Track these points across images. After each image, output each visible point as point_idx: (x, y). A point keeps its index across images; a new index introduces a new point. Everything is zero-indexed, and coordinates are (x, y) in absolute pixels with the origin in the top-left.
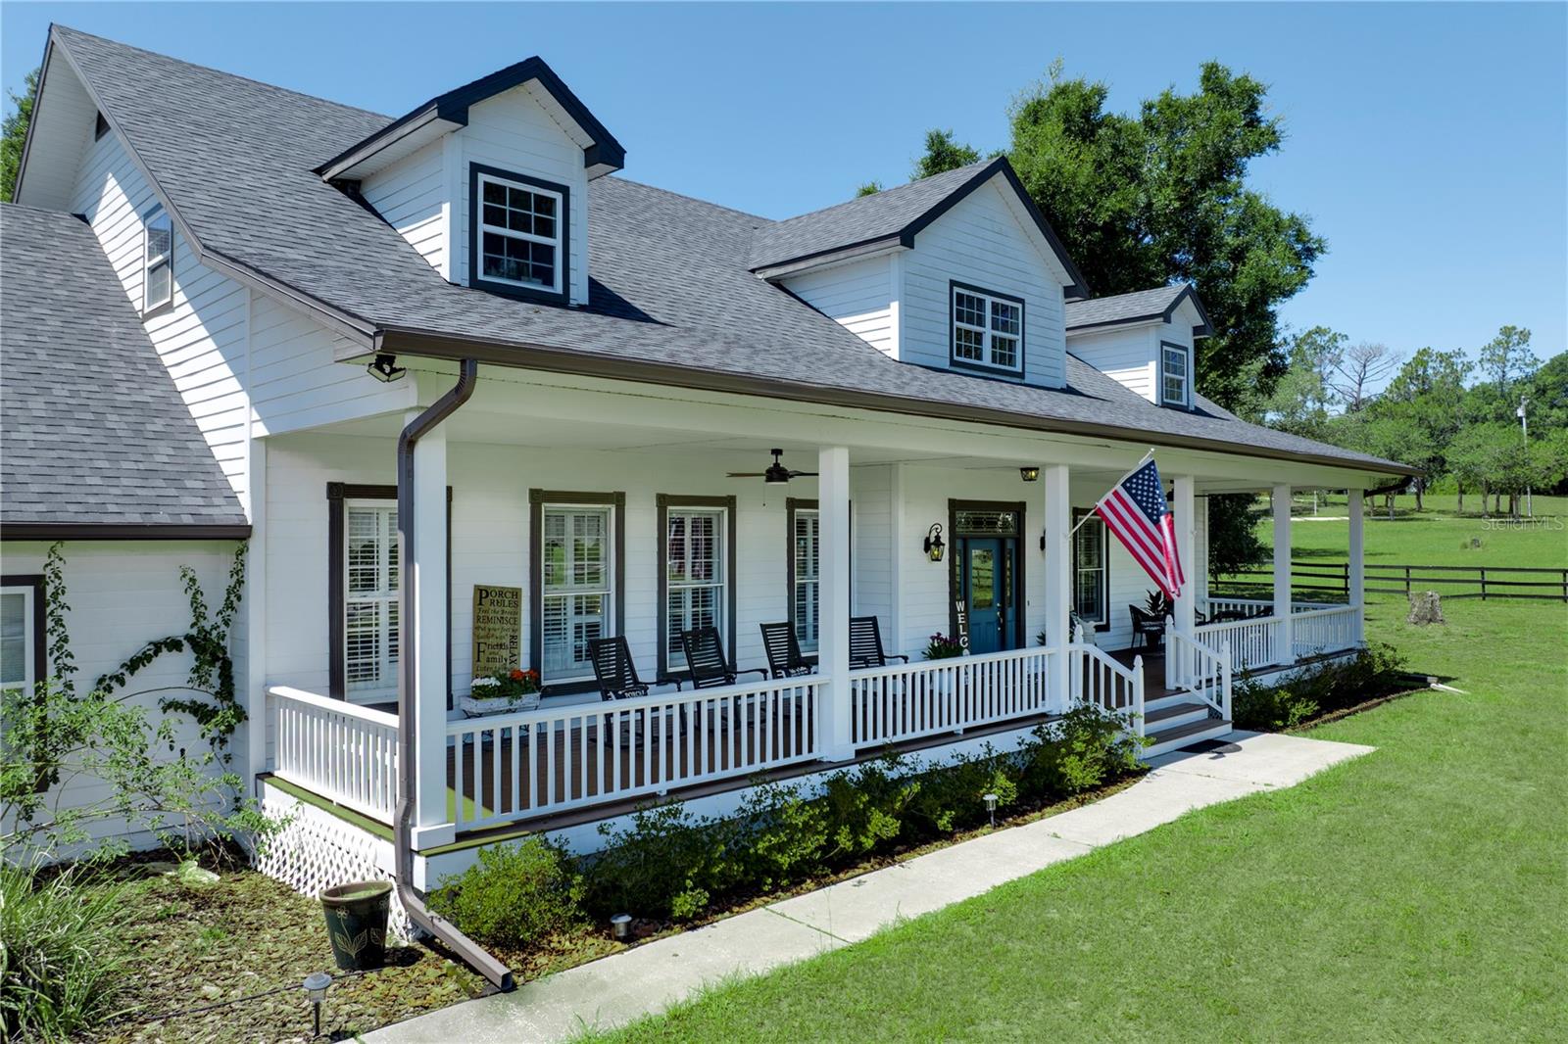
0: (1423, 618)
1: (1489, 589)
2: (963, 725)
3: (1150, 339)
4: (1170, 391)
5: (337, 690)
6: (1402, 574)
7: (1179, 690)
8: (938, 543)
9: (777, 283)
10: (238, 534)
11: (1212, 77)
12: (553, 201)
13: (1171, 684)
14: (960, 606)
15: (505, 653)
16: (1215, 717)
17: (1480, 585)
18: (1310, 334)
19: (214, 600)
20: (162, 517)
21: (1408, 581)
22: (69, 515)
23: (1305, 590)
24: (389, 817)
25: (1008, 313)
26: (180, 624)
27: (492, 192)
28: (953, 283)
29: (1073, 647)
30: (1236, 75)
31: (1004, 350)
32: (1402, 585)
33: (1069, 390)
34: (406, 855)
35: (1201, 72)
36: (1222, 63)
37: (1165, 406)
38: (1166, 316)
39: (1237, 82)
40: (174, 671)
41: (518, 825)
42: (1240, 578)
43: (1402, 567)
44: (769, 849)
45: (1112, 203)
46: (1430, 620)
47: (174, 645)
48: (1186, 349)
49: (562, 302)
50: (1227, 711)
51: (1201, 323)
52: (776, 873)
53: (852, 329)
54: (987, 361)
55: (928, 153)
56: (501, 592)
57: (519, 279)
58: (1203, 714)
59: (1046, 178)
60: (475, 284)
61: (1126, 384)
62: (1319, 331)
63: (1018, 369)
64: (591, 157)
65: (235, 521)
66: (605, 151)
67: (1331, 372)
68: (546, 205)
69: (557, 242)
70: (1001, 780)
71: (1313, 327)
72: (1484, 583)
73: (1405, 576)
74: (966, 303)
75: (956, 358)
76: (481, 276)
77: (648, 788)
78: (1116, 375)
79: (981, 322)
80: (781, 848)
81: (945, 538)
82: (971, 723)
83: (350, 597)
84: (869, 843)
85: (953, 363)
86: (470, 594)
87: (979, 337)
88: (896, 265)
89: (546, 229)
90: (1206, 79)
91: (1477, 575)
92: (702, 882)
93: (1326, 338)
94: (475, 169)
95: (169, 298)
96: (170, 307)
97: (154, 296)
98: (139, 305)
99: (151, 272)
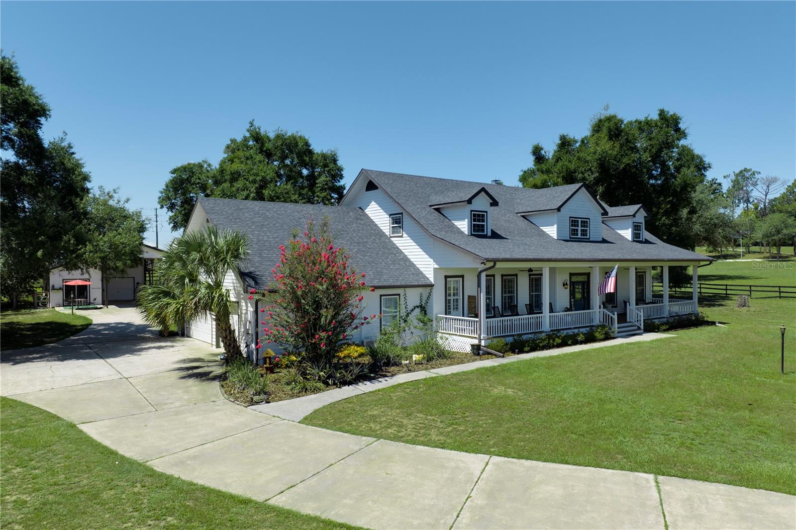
0: (741, 305)
1: (782, 294)
2: (573, 326)
3: (630, 222)
4: (636, 237)
5: (446, 313)
7: (630, 322)
8: (567, 284)
9: (523, 216)
10: (432, 286)
11: (662, 113)
12: (484, 215)
13: (628, 320)
14: (572, 300)
15: (474, 310)
16: (639, 328)
17: (779, 293)
18: (741, 172)
19: (424, 299)
20: (420, 283)
21: (750, 291)
22: (408, 283)
23: (711, 295)
24: (477, 336)
25: (585, 223)
26: (418, 304)
27: (474, 215)
28: (570, 217)
29: (600, 310)
30: (671, 113)
31: (584, 232)
32: (748, 293)
33: (604, 241)
34: (480, 340)
35: (658, 112)
36: (666, 109)
37: (634, 241)
38: (634, 216)
39: (671, 115)
40: (418, 310)
41: (494, 337)
42: (683, 290)
43: (748, 286)
44: (539, 342)
45: (625, 160)
46: (743, 306)
47: (417, 307)
48: (642, 223)
49: (485, 237)
50: (642, 327)
51: (646, 215)
52: (539, 346)
53: (544, 230)
54: (579, 236)
55: (560, 142)
56: (473, 297)
57: (478, 232)
58: (636, 328)
59: (601, 155)
60: (472, 235)
61: (623, 235)
62: (746, 170)
63: (588, 237)
64: (492, 205)
65: (430, 284)
66: (495, 203)
67: (752, 190)
68: (483, 216)
69: (485, 223)
70: (581, 335)
71: (743, 168)
72: (780, 292)
73: (749, 289)
74: (574, 222)
75: (571, 236)
76: (473, 233)
77: (514, 333)
78: (620, 232)
79: (578, 226)
80: (541, 342)
81: (568, 283)
82: (575, 326)
83: (448, 298)
84: (555, 344)
85: (570, 238)
86: (467, 297)
87: (577, 230)
88: (556, 216)
89: (483, 221)
90: (660, 115)
91: (777, 289)
92: (528, 346)
93: (750, 173)
94: (472, 211)
95: (401, 235)
96: (402, 237)
97: (393, 233)
98: (388, 234)
99: (392, 227)
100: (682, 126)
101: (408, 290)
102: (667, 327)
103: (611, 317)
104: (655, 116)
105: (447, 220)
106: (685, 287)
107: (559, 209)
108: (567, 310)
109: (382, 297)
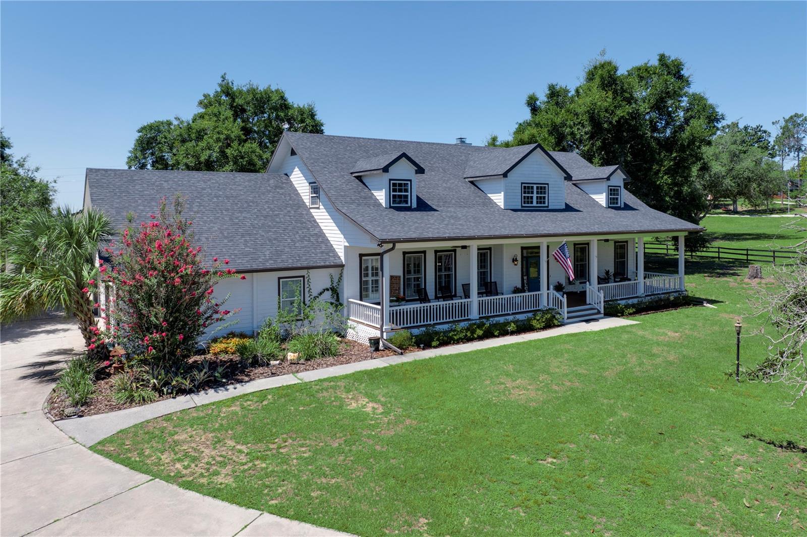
0: (752, 276)
2: (512, 312)
3: (604, 185)
4: (614, 203)
5: (361, 300)
6: (772, 254)
7: (590, 304)
8: (516, 260)
9: (472, 182)
10: (342, 266)
11: (662, 58)
13: (588, 302)
14: (525, 278)
15: (397, 292)
16: (599, 312)
19: (336, 280)
20: (327, 263)
21: (774, 257)
22: (311, 264)
24: (379, 327)
25: (542, 189)
26: (328, 286)
27: (394, 185)
28: (522, 183)
29: (548, 291)
30: (673, 58)
31: (541, 200)
32: (772, 259)
33: (568, 208)
34: (382, 332)
35: (658, 57)
36: (667, 54)
37: (609, 207)
38: (608, 179)
39: (672, 61)
40: (328, 295)
41: (402, 328)
44: (453, 335)
46: (755, 277)
47: (328, 290)
48: (620, 187)
49: (409, 209)
50: (602, 311)
51: (626, 177)
52: (454, 340)
53: (492, 198)
54: (535, 204)
55: (548, 92)
56: (396, 277)
57: (400, 204)
58: (596, 311)
59: (590, 107)
60: (391, 207)
61: (597, 200)
63: (546, 205)
64: (417, 172)
65: (341, 263)
66: (420, 170)
67: (804, 137)
68: (406, 185)
69: (409, 194)
70: (513, 324)
71: (793, 114)
74: (527, 188)
75: (523, 205)
76: (392, 205)
77: (429, 322)
78: (594, 196)
79: (532, 193)
80: (455, 335)
81: (519, 258)
82: (514, 311)
83: (364, 279)
84: (476, 336)
85: (522, 207)
86: (388, 278)
87: (532, 198)
88: (503, 182)
89: (406, 191)
90: (660, 60)
92: (438, 340)
94: (390, 180)
95: (318, 206)
96: (318, 208)
97: (313, 203)
98: (308, 204)
99: (312, 197)
100: (685, 72)
101: (310, 271)
102: (634, 310)
103: (561, 301)
104: (654, 62)
105: (366, 190)
106: (701, 251)
107: (505, 175)
108: (516, 291)
109: (281, 280)
